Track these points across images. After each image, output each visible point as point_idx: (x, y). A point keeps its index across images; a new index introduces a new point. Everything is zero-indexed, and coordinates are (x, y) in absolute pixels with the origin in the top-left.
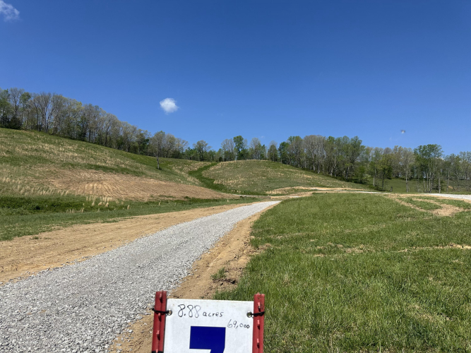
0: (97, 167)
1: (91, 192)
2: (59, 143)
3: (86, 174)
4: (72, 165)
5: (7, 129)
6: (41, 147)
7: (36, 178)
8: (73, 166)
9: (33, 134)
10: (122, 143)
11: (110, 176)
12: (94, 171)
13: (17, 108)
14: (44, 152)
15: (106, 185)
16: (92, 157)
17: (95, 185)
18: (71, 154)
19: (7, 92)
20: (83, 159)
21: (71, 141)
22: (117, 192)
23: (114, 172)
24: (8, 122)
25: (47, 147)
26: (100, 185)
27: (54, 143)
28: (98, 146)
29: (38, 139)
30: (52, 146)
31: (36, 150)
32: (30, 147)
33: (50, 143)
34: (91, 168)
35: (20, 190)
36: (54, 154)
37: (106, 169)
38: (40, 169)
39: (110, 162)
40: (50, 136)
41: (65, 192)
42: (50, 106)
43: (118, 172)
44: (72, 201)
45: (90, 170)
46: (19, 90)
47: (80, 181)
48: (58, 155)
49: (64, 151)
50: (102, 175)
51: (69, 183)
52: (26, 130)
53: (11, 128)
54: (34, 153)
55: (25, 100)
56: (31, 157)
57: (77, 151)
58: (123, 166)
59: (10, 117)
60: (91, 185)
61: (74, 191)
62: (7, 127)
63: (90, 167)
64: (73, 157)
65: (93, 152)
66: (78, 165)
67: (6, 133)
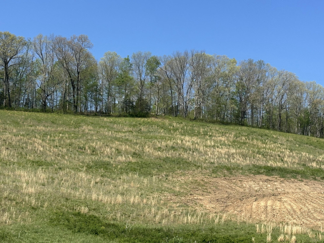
0: (270, 171)
1: (263, 217)
2: (205, 134)
3: (251, 184)
4: (228, 169)
5: (131, 119)
6: (179, 142)
7: (177, 194)
8: (230, 170)
9: (167, 122)
10: (308, 123)
11: (292, 185)
12: (265, 177)
13: (142, 84)
14: (185, 150)
15: (287, 204)
16: (259, 153)
17: (269, 203)
18: (224, 151)
19: (128, 60)
20: (244, 156)
21: (223, 128)
22: (309, 214)
23: (299, 177)
24: (133, 107)
25: (188, 141)
26: (278, 203)
27: (198, 134)
28: (267, 131)
29: (176, 130)
30: (195, 139)
31: (173, 148)
32: (164, 144)
33: (192, 134)
34: (259, 173)
35: (155, 216)
36: (200, 152)
37: (284, 173)
38: (180, 179)
39: (290, 160)
40: (191, 123)
41: (220, 218)
42: (188, 74)
43: (307, 178)
44: (233, 233)
45: (258, 177)
46: (143, 55)
47: (244, 197)
48: (206, 153)
49: (214, 146)
50: (277, 184)
51: (225, 202)
52: (156, 116)
53: (137, 116)
54: (170, 154)
55: (152, 70)
56: (166, 160)
57: (234, 144)
58: (314, 164)
59: (134, 99)
60: (262, 203)
61: (235, 215)
62: (132, 116)
63: (257, 170)
64: (230, 155)
65: (260, 144)
66: (237, 168)
67: (130, 125)
